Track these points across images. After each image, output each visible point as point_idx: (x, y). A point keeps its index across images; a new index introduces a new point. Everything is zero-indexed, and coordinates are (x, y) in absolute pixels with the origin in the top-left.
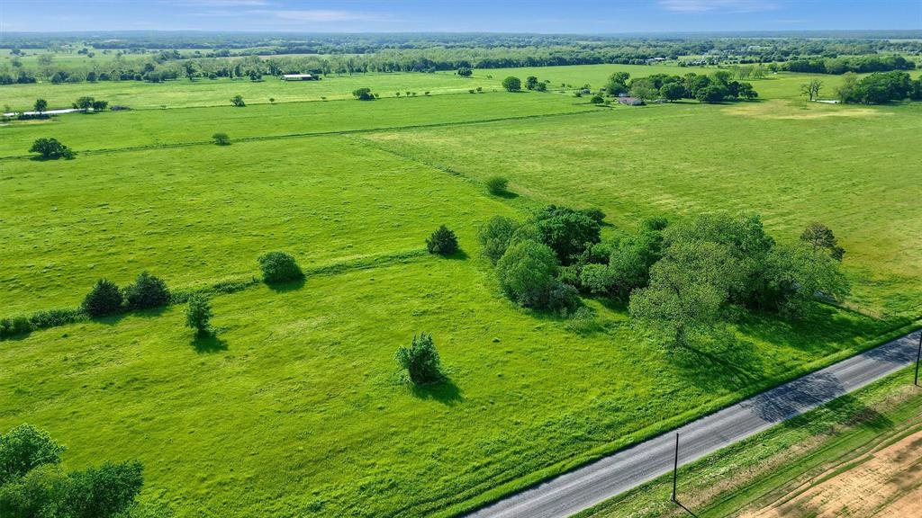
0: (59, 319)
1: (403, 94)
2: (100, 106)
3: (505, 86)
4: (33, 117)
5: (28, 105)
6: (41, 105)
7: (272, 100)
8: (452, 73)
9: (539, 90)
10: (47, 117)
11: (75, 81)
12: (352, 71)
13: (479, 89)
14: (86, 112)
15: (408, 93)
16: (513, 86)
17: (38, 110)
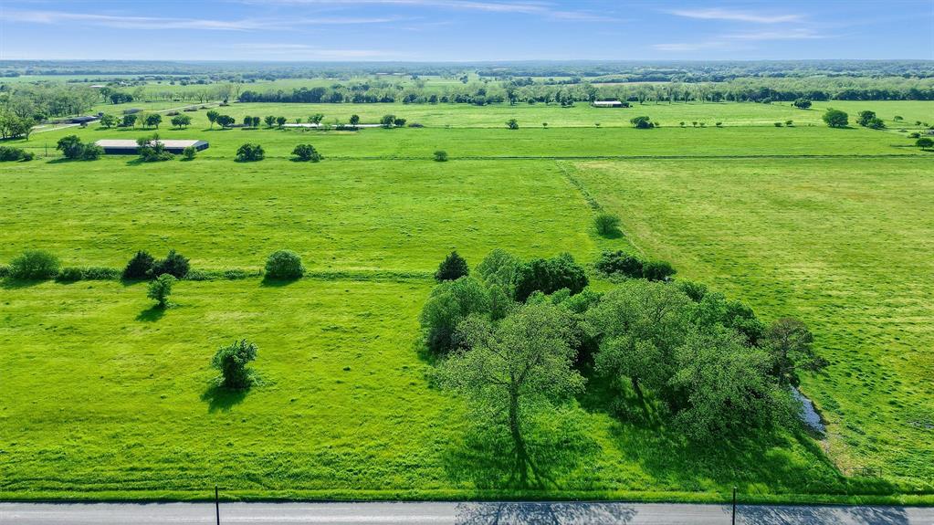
0: (104, 275)
1: (688, 123)
2: (400, 123)
3: (826, 120)
4: (347, 129)
5: (345, 120)
6: (355, 119)
7: (545, 124)
8: (788, 104)
9: (873, 127)
10: (356, 129)
11: (420, 102)
12: (675, 99)
13: (789, 123)
14: (387, 128)
15: (695, 123)
16: (837, 120)
17: (352, 123)
